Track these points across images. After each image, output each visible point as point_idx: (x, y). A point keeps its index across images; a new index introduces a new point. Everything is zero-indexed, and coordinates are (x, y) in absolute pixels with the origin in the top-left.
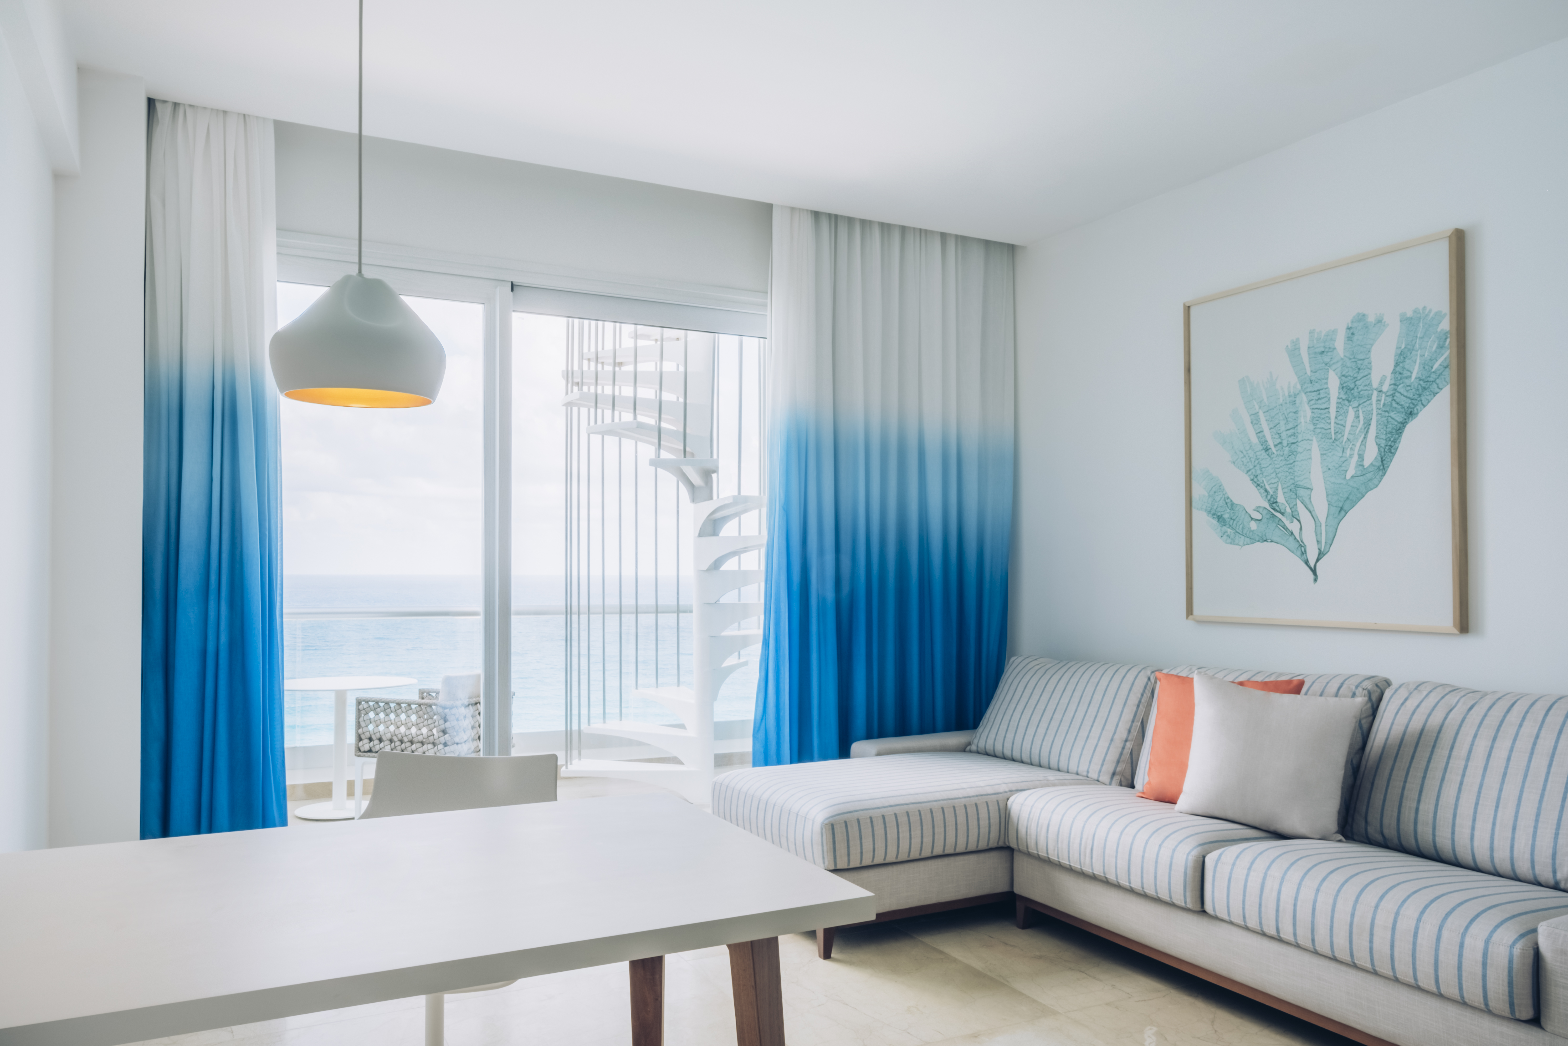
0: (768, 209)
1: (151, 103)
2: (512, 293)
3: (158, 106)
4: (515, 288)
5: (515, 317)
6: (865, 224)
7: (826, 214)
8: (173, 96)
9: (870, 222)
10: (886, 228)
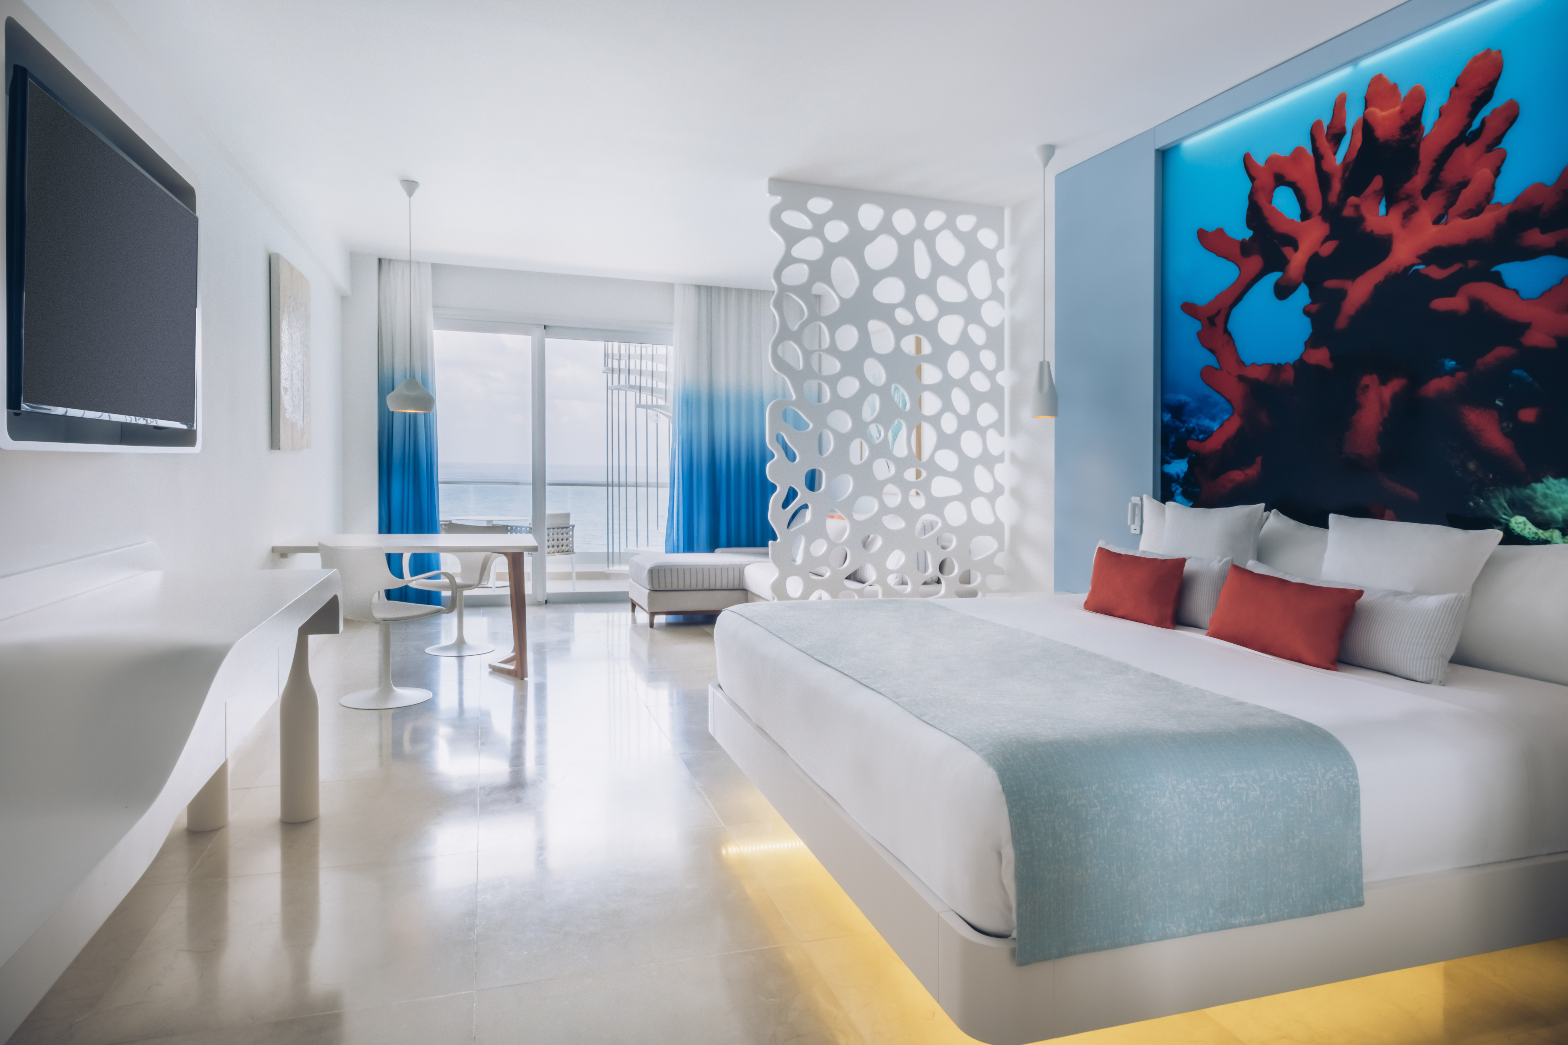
0: (672, 286)
1: (380, 260)
2: (545, 330)
3: (383, 262)
4: (546, 328)
5: (547, 340)
6: (727, 290)
7: (704, 286)
8: (388, 257)
9: (731, 289)
10: (739, 291)
